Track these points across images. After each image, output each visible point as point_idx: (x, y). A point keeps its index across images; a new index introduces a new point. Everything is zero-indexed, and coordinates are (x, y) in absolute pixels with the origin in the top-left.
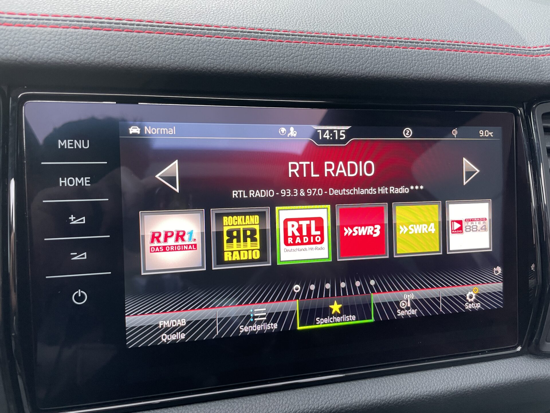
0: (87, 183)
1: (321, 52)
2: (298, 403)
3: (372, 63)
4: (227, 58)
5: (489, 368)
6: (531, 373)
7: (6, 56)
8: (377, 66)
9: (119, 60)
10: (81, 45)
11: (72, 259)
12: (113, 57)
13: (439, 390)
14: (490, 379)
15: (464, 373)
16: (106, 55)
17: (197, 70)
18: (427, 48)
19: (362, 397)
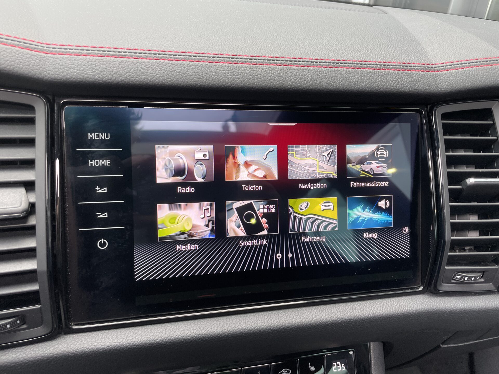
0: (108, 164)
1: (275, 71)
2: (257, 321)
3: (312, 79)
4: (207, 77)
5: (398, 301)
6: (430, 306)
7: (54, 76)
8: (315, 81)
9: (132, 80)
10: (106, 69)
11: (97, 217)
12: (129, 77)
13: (359, 316)
14: (398, 309)
15: (379, 305)
16: (124, 76)
17: (187, 86)
18: (352, 67)
19: (303, 319)
